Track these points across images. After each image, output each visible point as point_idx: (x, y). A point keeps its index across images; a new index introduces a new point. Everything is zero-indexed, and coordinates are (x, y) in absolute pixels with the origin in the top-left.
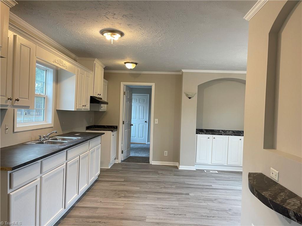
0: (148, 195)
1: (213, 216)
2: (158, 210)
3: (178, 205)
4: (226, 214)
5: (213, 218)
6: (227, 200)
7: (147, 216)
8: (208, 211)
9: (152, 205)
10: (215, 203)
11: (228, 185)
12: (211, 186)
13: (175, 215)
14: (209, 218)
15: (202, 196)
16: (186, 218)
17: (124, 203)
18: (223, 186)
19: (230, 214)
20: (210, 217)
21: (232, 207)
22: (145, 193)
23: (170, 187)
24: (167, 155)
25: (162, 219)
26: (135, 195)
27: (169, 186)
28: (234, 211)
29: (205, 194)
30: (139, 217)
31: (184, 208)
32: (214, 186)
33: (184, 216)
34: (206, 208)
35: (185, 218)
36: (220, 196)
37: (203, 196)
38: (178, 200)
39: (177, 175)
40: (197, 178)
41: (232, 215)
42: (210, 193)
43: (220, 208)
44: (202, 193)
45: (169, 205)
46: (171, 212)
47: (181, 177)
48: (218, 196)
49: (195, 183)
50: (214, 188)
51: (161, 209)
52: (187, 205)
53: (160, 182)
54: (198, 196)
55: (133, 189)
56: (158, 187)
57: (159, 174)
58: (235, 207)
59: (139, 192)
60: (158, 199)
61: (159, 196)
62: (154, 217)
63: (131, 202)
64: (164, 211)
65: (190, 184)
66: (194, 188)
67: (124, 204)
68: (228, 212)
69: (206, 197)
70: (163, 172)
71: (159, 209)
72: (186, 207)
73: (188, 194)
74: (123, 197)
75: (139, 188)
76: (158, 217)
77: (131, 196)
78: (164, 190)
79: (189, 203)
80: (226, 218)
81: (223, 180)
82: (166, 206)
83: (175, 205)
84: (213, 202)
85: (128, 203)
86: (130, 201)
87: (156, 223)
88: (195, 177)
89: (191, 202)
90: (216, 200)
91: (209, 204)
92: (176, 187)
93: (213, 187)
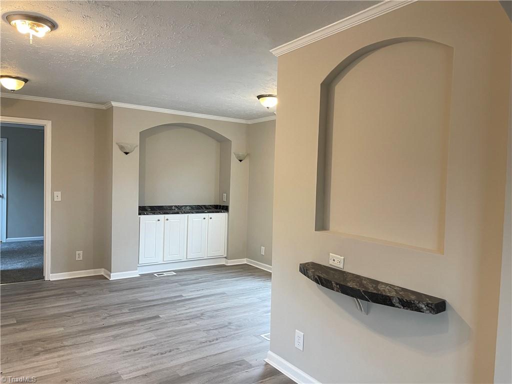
0: (92, 337)
1: (215, 338)
2: (129, 356)
3: (156, 338)
4: (229, 330)
5: (218, 341)
6: (217, 311)
7: (118, 370)
8: (205, 334)
9: (112, 350)
10: (204, 319)
11: (203, 290)
12: (182, 296)
13: (162, 354)
14: (212, 343)
15: (179, 314)
16: (182, 353)
17: (55, 363)
18: (199, 292)
19: (233, 329)
20: (213, 341)
21: (230, 319)
22: (81, 334)
23: (119, 312)
24: (81, 259)
25: (147, 367)
26: (65, 343)
27: (116, 312)
28: (236, 323)
29: (182, 311)
30: (104, 376)
31: (167, 339)
32: (187, 295)
33: (177, 350)
34: (199, 330)
35: (180, 353)
36: (205, 308)
37: (182, 314)
38: (150, 330)
39: (116, 291)
40: (151, 288)
41: (237, 330)
42: (187, 307)
43: (215, 324)
44: (177, 309)
45: (141, 341)
46: (155, 352)
47: (125, 292)
48: (202, 308)
49: (155, 297)
50: (187, 298)
51: (132, 352)
52: (169, 333)
53: (94, 308)
54: (174, 316)
55: (50, 333)
56: (98, 319)
57: (79, 295)
58: (233, 317)
59: (68, 335)
60: (115, 337)
61: (114, 333)
62: (132, 368)
63: (68, 357)
64: (139, 353)
65: (150, 301)
66: (159, 305)
67: (57, 364)
68: (230, 327)
69: (188, 315)
70: (85, 290)
71: (130, 353)
72: (170, 336)
73: (157, 317)
74: (42, 351)
75: (62, 329)
76: (139, 366)
77: (59, 346)
78: (113, 321)
79: (169, 329)
80: (233, 336)
81: (191, 284)
82: (138, 344)
83: (151, 339)
84: (202, 319)
85: (64, 361)
86: (63, 356)
87: (143, 375)
88: (147, 287)
89: (172, 327)
90: (202, 314)
91: (198, 323)
92: (129, 310)
93: (185, 297)
